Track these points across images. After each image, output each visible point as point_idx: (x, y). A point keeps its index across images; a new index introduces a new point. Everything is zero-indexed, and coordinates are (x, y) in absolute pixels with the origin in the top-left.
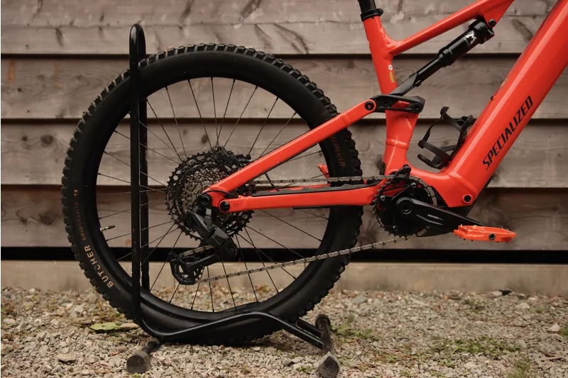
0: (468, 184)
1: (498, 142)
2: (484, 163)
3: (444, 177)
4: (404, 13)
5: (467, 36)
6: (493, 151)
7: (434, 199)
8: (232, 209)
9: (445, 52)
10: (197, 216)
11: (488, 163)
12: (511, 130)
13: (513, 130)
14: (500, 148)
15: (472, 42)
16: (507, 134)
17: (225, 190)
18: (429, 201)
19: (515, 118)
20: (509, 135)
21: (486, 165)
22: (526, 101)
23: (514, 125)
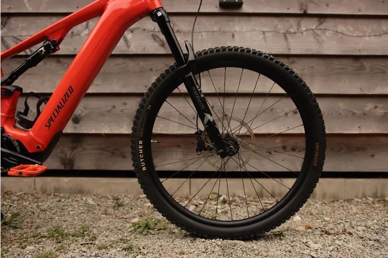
0: (37, 139)
1: (53, 113)
2: (46, 126)
3: (24, 135)
4: (89, 30)
6: (51, 119)
7: (18, 148)
11: (48, 126)
12: (60, 106)
13: (62, 106)
14: (56, 117)
16: (58, 109)
18: (14, 150)
19: (62, 99)
20: (60, 110)
21: (48, 128)
22: (69, 89)
23: (63, 104)
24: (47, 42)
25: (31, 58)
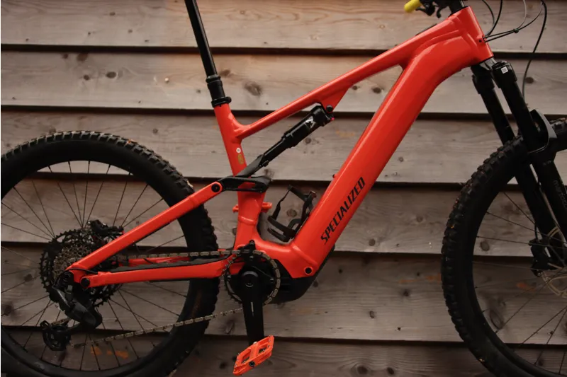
0: (308, 258)
1: (334, 219)
2: (322, 238)
5: (307, 121)
6: (330, 228)
8: (92, 285)
9: (287, 136)
10: (59, 292)
11: (326, 238)
12: (345, 208)
13: (348, 208)
14: (337, 224)
15: (311, 127)
16: (342, 212)
17: (85, 267)
19: (349, 197)
20: (344, 212)
21: (325, 240)
22: (359, 182)
23: (348, 203)
24: (319, 110)
25: (293, 134)
